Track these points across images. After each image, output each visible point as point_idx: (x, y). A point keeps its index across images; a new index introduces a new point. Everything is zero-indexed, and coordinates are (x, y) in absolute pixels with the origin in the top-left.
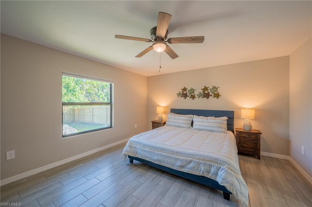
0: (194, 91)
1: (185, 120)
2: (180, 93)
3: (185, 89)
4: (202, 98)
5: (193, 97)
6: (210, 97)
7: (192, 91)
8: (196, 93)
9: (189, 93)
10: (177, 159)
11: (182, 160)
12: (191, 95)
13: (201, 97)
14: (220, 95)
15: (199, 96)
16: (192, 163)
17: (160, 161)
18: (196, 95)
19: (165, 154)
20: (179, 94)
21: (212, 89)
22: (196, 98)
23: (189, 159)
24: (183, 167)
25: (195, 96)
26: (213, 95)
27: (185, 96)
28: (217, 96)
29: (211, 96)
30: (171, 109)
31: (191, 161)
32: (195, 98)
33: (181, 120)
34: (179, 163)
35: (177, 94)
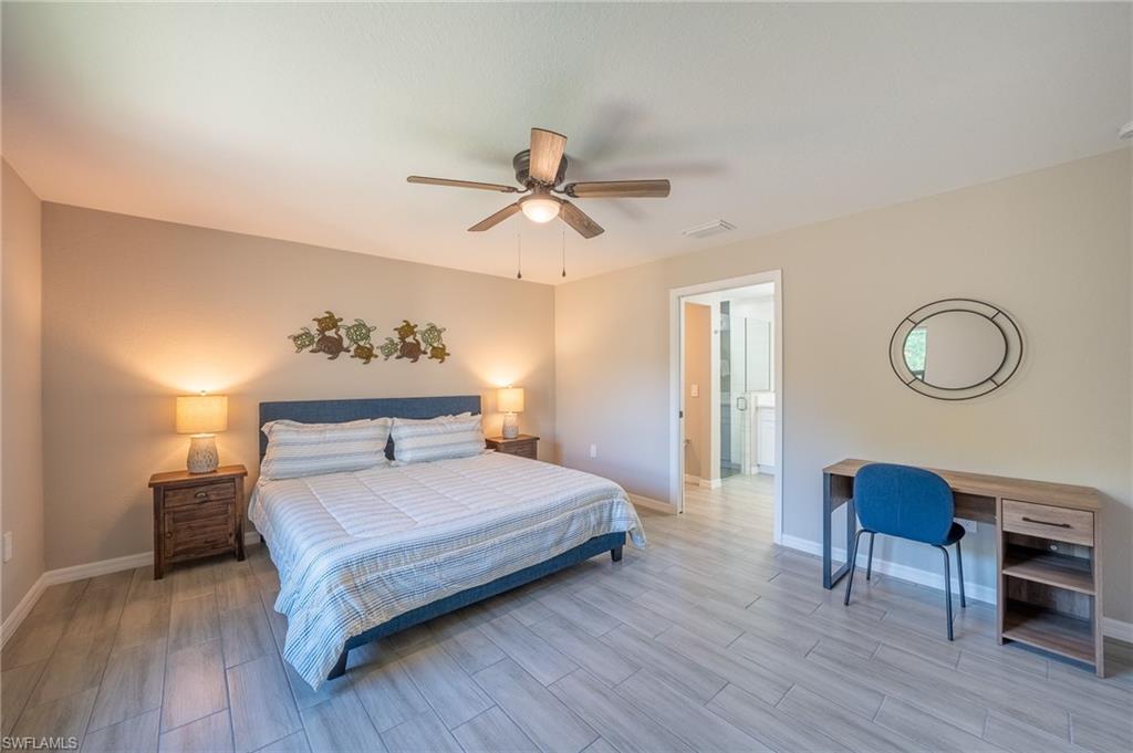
0: (369, 331)
1: (371, 439)
2: (307, 334)
3: (329, 322)
4: (398, 358)
5: (366, 354)
6: (421, 356)
7: (361, 330)
8: (378, 340)
9: (351, 339)
10: (545, 530)
11: (556, 526)
12: (359, 347)
13: (395, 355)
14: (447, 351)
15: (388, 350)
16: (574, 521)
17: (503, 564)
18: (375, 346)
19: (514, 534)
20: (301, 340)
21: (426, 332)
22: (376, 356)
23: (569, 514)
24: (559, 542)
25: (374, 352)
26: (429, 351)
27: (332, 347)
28: (440, 354)
29: (425, 353)
30: (261, 404)
31: (572, 518)
32: (372, 359)
33: (357, 440)
34: (551, 538)
35: (296, 338)
